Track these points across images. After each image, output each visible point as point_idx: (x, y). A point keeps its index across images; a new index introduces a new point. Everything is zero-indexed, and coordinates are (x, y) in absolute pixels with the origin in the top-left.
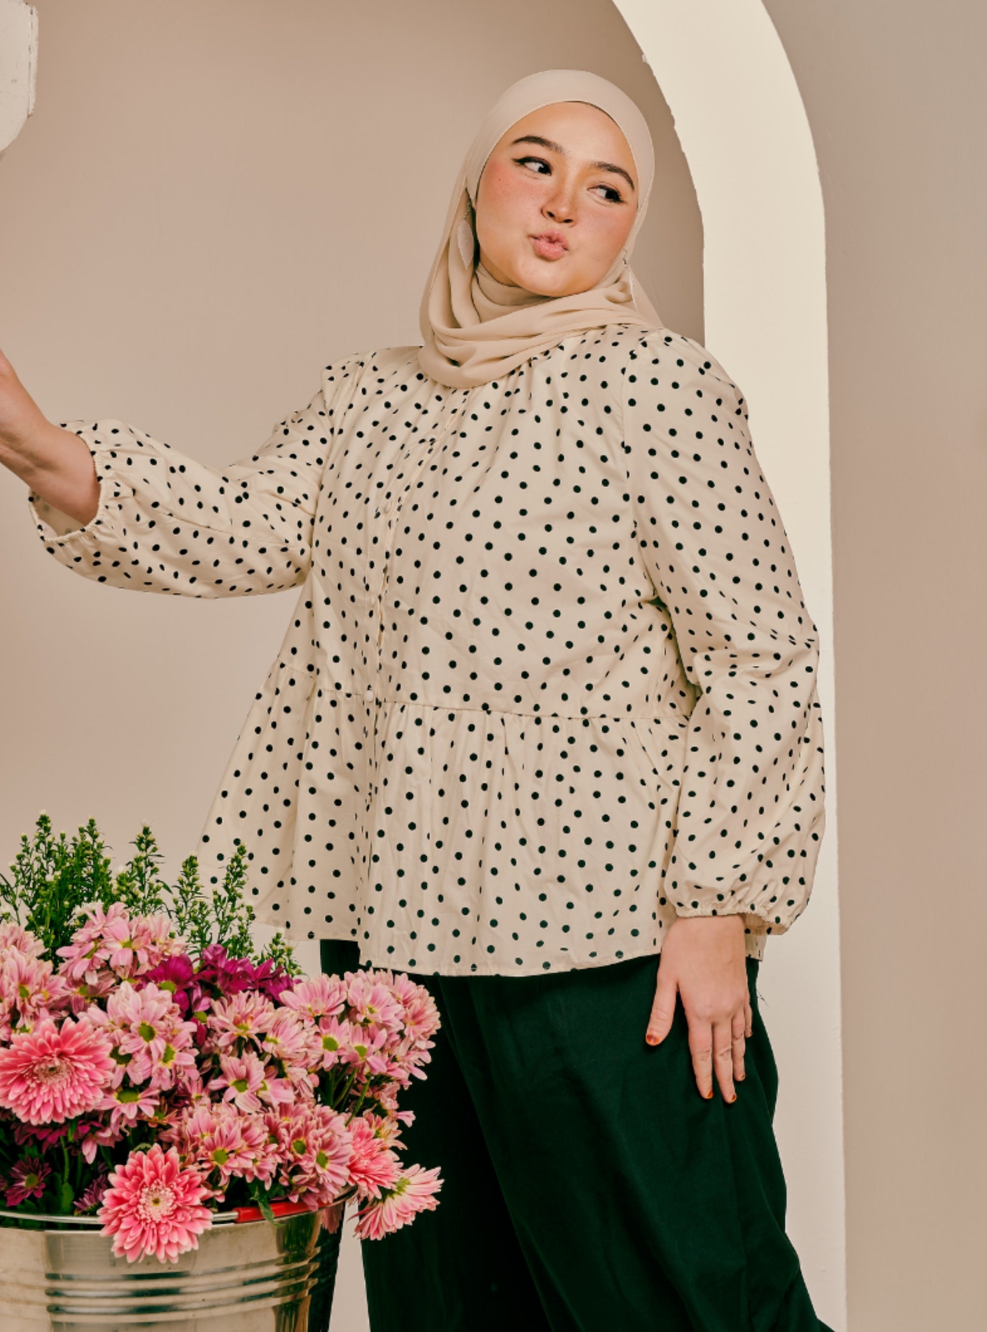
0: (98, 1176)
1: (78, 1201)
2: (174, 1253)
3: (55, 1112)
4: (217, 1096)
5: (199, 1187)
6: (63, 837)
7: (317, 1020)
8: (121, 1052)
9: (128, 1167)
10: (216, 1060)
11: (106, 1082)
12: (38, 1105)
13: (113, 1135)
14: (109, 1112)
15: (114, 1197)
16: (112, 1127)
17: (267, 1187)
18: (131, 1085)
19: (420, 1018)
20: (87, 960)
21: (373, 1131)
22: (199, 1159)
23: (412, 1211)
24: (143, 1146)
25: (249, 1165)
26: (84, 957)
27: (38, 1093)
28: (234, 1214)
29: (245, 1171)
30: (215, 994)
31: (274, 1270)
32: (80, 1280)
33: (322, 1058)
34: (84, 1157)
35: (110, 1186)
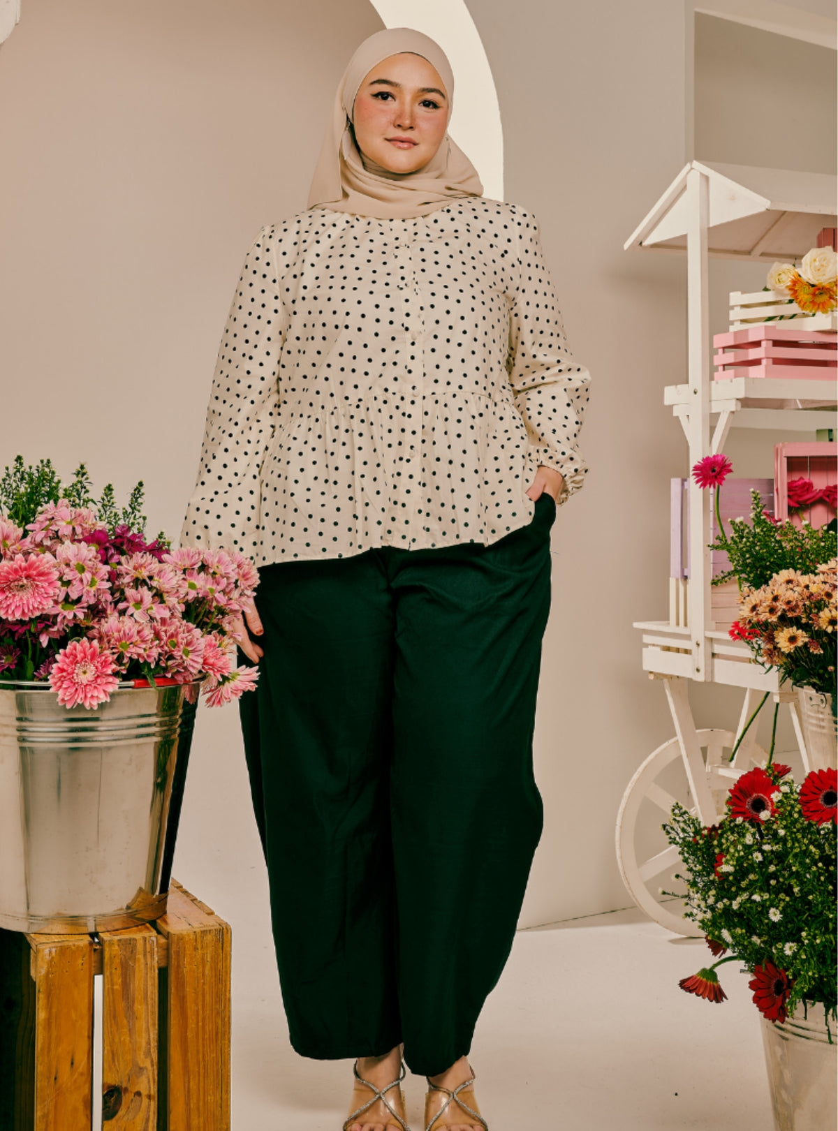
0: (49, 657)
1: (36, 671)
2: (95, 703)
3: (23, 613)
4: (123, 613)
5: (111, 663)
6: (30, 468)
7: (184, 571)
8: (65, 579)
9: (68, 650)
10: (123, 592)
11: (54, 595)
12: (13, 608)
13: (58, 630)
14: (56, 616)
15: (59, 668)
16: (58, 624)
17: (152, 666)
18: (70, 600)
19: (248, 577)
20: (44, 531)
21: (218, 643)
22: (111, 646)
23: (241, 690)
24: (77, 638)
25: (141, 651)
26: (42, 530)
27: (13, 600)
28: (132, 683)
29: (139, 655)
30: (122, 553)
31: (154, 720)
32: (37, 722)
33: (187, 594)
34: (40, 643)
35: (56, 661)
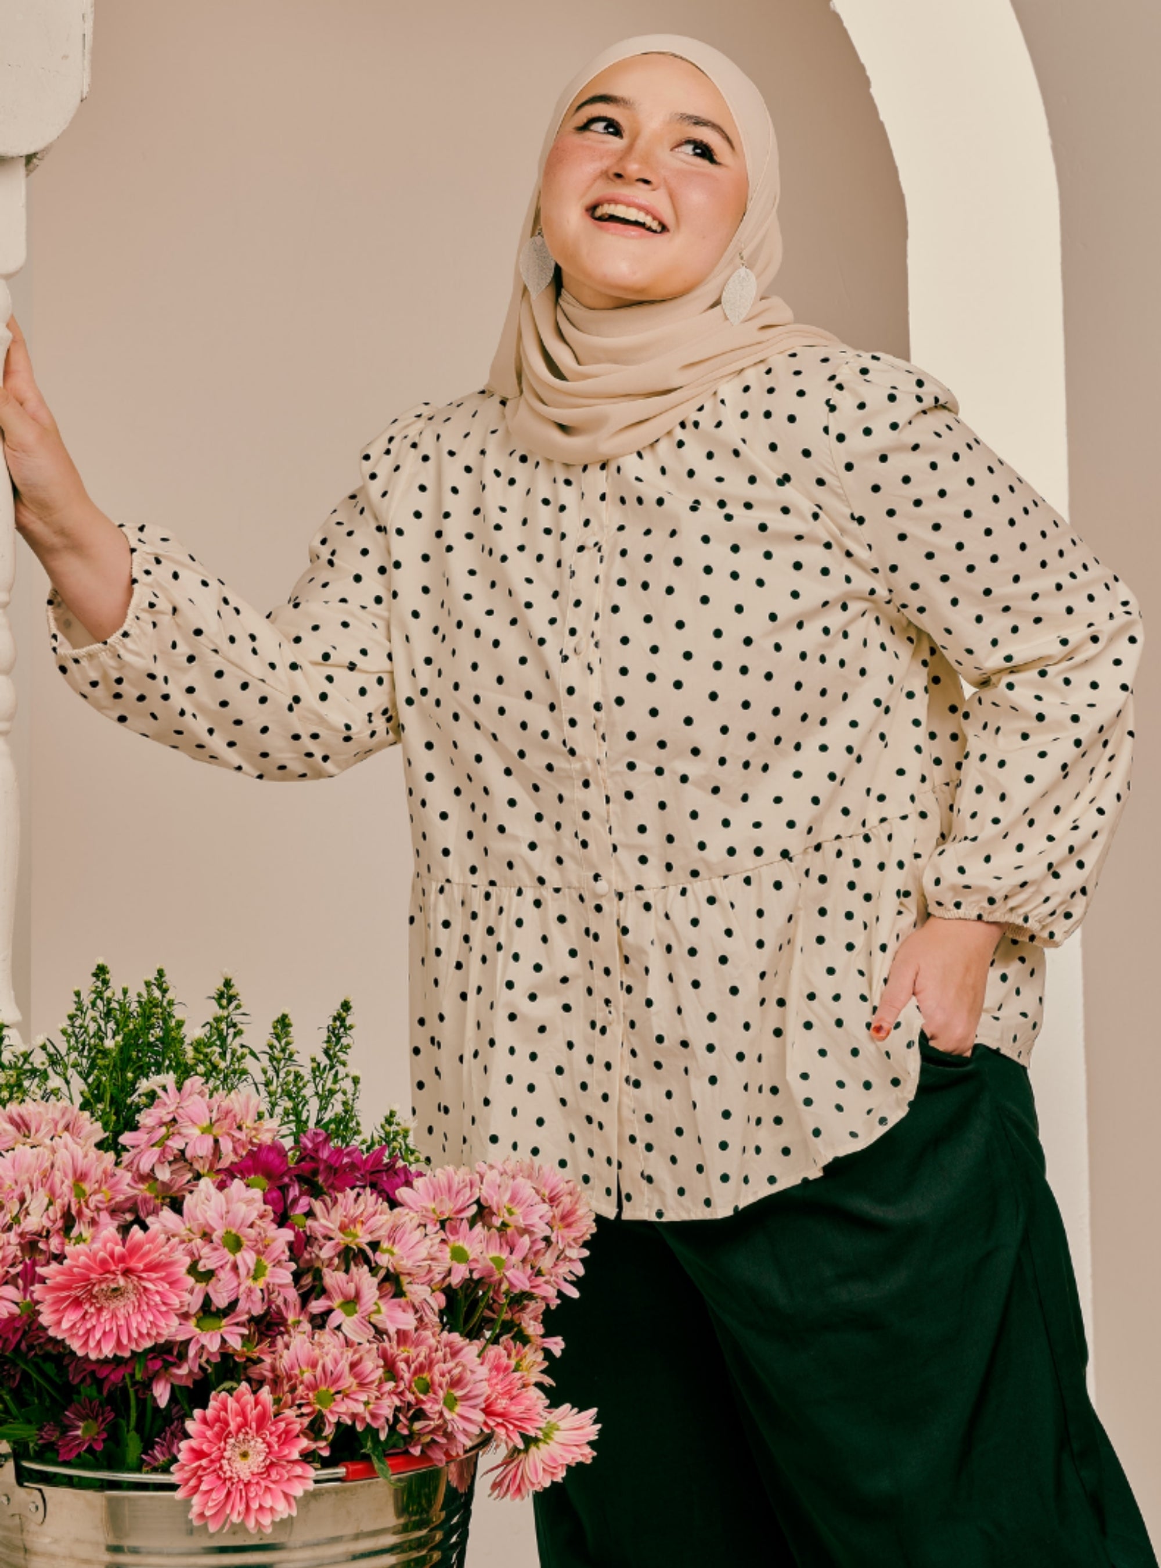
0: (172, 1423)
1: (147, 1454)
2: (266, 1520)
3: (119, 1343)
4: (319, 1321)
5: (298, 1436)
6: (125, 992)
7: (443, 1224)
8: (201, 1268)
9: (210, 1412)
10: (318, 1275)
11: (182, 1306)
12: (98, 1335)
13: (191, 1372)
14: (186, 1343)
15: (192, 1450)
16: (190, 1361)
17: (383, 1437)
18: (213, 1309)
19: (571, 1219)
20: (156, 1149)
21: (513, 1362)
22: (298, 1402)
23: (562, 1465)
24: (227, 1385)
25: (360, 1409)
26: (153, 1146)
27: (98, 1320)
28: (341, 1471)
29: (354, 1416)
30: (315, 1192)
31: (391, 1540)
32: (150, 1553)
33: (449, 1272)
34: (154, 1399)
35: (187, 1436)
